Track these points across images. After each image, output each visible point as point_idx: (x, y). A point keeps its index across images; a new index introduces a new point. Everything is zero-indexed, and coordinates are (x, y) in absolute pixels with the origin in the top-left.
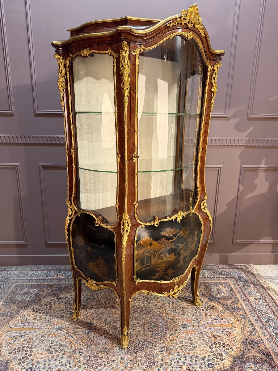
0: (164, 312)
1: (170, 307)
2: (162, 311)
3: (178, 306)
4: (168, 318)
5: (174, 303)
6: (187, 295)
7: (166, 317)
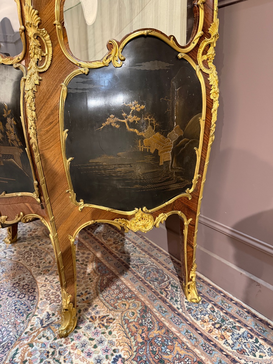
0: (34, 337)
1: (56, 341)
2: (35, 334)
3: (70, 353)
4: (15, 354)
5: (73, 342)
6: (122, 353)
7: (17, 350)
